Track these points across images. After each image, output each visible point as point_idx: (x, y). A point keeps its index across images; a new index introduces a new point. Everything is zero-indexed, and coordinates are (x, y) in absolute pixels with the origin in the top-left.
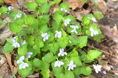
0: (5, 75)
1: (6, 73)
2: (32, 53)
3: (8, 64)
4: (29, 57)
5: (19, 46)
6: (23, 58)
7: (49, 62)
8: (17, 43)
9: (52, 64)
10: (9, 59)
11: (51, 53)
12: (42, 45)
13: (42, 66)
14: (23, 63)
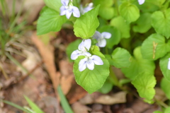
0: (38, 97)
1: (41, 92)
2: (108, 36)
3: (45, 70)
4: (103, 44)
5: (77, 14)
6: (87, 44)
7: (155, 58)
8: (71, 7)
9: (161, 63)
10: (49, 57)
11: (158, 35)
12: (134, 14)
13: (136, 69)
14: (89, 55)
